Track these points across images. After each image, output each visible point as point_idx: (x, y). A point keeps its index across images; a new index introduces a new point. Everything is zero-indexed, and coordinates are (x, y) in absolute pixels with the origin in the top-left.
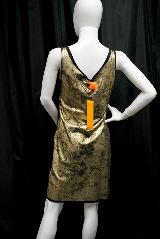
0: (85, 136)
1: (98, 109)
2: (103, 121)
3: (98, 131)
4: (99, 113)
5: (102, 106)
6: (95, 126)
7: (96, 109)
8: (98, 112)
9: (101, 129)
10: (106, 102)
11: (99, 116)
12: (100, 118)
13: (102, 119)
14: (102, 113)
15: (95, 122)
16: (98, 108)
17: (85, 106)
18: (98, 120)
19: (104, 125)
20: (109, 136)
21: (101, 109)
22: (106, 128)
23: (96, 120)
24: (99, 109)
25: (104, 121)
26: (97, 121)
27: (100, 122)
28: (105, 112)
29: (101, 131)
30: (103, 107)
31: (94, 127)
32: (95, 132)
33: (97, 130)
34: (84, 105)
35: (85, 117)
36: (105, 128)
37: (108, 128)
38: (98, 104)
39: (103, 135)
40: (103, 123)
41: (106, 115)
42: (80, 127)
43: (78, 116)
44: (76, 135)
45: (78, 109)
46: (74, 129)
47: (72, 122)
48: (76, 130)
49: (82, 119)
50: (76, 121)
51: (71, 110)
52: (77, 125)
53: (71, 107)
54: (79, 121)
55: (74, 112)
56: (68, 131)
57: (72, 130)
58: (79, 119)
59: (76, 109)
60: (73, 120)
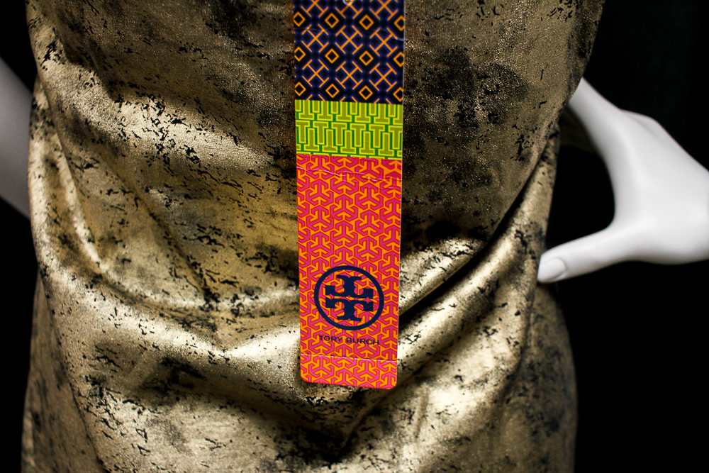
0: (289, 446)
1: (461, 116)
2: (511, 272)
3: (454, 388)
4: (466, 174)
5: (507, 75)
6: (413, 330)
7: (432, 116)
8: (448, 162)
9: (491, 364)
10: (569, 26)
11: (471, 206)
13: (505, 249)
14: (510, 166)
15: (418, 288)
16: (453, 106)
17: (267, 75)
18: (446, 262)
19: (526, 313)
21: (494, 118)
22: (547, 342)
23: (427, 266)
24: (465, 119)
25: (528, 265)
26: (431, 276)
27: (478, 280)
28: (543, 157)
29: (490, 387)
30: (521, 91)
31: (405, 350)
32: (415, 404)
33: (443, 379)
34: (249, 58)
35: (285, 223)
36: (539, 344)
38: (447, 40)
39: (513, 430)
40: (514, 298)
41: (549, 198)
42: (218, 353)
43: (199, 208)
44: (176, 437)
45: (192, 119)
46: (145, 368)
47: (141, 273)
48: (174, 379)
49: (249, 236)
50: (183, 263)
51: (109, 127)
52: (185, 321)
53: (117, 90)
54: (223, 263)
55: (150, 159)
56: (86, 388)
57: (132, 380)
58: (210, 236)
59: (170, 110)
60: (153, 248)
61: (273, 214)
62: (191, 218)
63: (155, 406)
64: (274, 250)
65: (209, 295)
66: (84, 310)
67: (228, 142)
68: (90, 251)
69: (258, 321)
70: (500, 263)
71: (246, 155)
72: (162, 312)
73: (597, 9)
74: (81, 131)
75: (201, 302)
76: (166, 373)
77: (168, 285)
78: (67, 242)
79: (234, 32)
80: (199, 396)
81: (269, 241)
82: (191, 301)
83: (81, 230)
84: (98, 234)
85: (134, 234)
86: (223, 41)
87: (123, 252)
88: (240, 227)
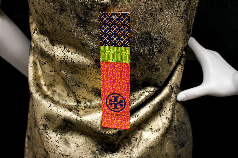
0: (100, 147)
1: (149, 51)
2: (168, 97)
3: (150, 132)
4: (152, 68)
5: (163, 39)
6: (137, 114)
7: (141, 51)
8: (146, 64)
9: (161, 125)
11: (154, 77)
12: (155, 85)
13: (166, 91)
14: (166, 66)
15: (138, 101)
16: (147, 48)
17: (93, 39)
18: (147, 94)
19: (173, 110)
20: (189, 145)
21: (160, 51)
22: (180, 119)
23: (141, 95)
24: (151, 51)
25: (173, 96)
26: (142, 98)
27: (157, 100)
29: (161, 132)
30: (168, 44)
31: (133, 120)
32: (138, 136)
33: (147, 129)
34: (88, 34)
35: (99, 81)
36: (178, 120)
37: (186, 120)
38: (145, 29)
40: (169, 105)
41: (181, 76)
42: (79, 118)
43: (75, 76)
44: (67, 143)
45: (73, 51)
46: (58, 122)
47: (59, 95)
48: (67, 126)
49: (90, 85)
50: (71, 92)
51: (50, 53)
52: (70, 109)
53: (53, 42)
54: (82, 93)
55: (61, 62)
56: (42, 127)
57: (55, 126)
58: (79, 84)
59: (67, 48)
60: (62, 88)
61: (96, 78)
62: (73, 79)
63: (61, 133)
64: (97, 89)
65: (78, 102)
66: (42, 105)
67: (83, 57)
68: (45, 88)
69: (91, 109)
70: (164, 95)
71: (87, 61)
72: (64, 106)
73: (192, 20)
74: (43, 54)
75: (76, 104)
76: (64, 124)
77: (67, 99)
78: (38, 86)
79: (84, 27)
80: (74, 131)
81: (95, 86)
82: (73, 103)
83: (43, 82)
84: (47, 83)
85: (57, 84)
86: (81, 29)
87: (54, 89)
88: (87, 82)
